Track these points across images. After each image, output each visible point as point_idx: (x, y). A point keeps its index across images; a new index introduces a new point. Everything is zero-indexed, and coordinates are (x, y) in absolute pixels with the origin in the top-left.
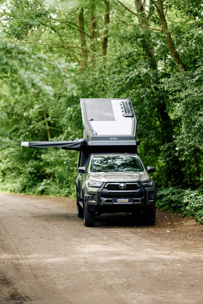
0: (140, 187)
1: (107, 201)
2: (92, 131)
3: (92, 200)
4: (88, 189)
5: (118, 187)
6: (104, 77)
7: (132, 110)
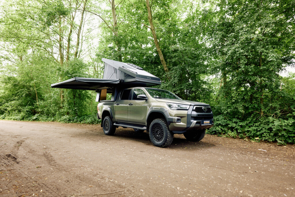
3: (180, 122)
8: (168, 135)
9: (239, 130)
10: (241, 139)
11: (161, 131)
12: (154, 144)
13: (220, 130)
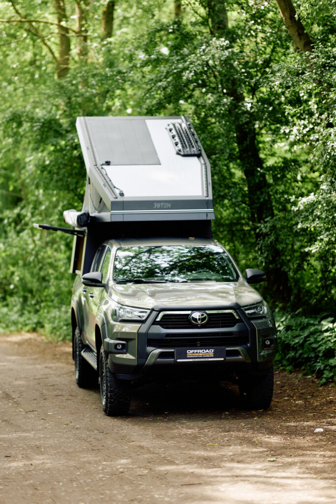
0: (240, 321)
1: (161, 355)
2: (112, 188)
3: (125, 353)
4: (113, 326)
5: (189, 321)
6: (126, 73)
7: (197, 142)
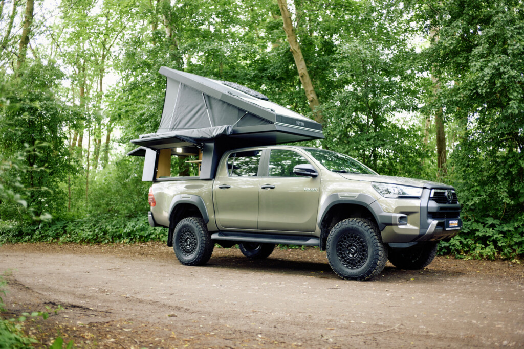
3: (405, 225)
8: (380, 253)
9: (501, 242)
10: (506, 262)
11: (360, 245)
12: (341, 275)
13: (458, 243)
